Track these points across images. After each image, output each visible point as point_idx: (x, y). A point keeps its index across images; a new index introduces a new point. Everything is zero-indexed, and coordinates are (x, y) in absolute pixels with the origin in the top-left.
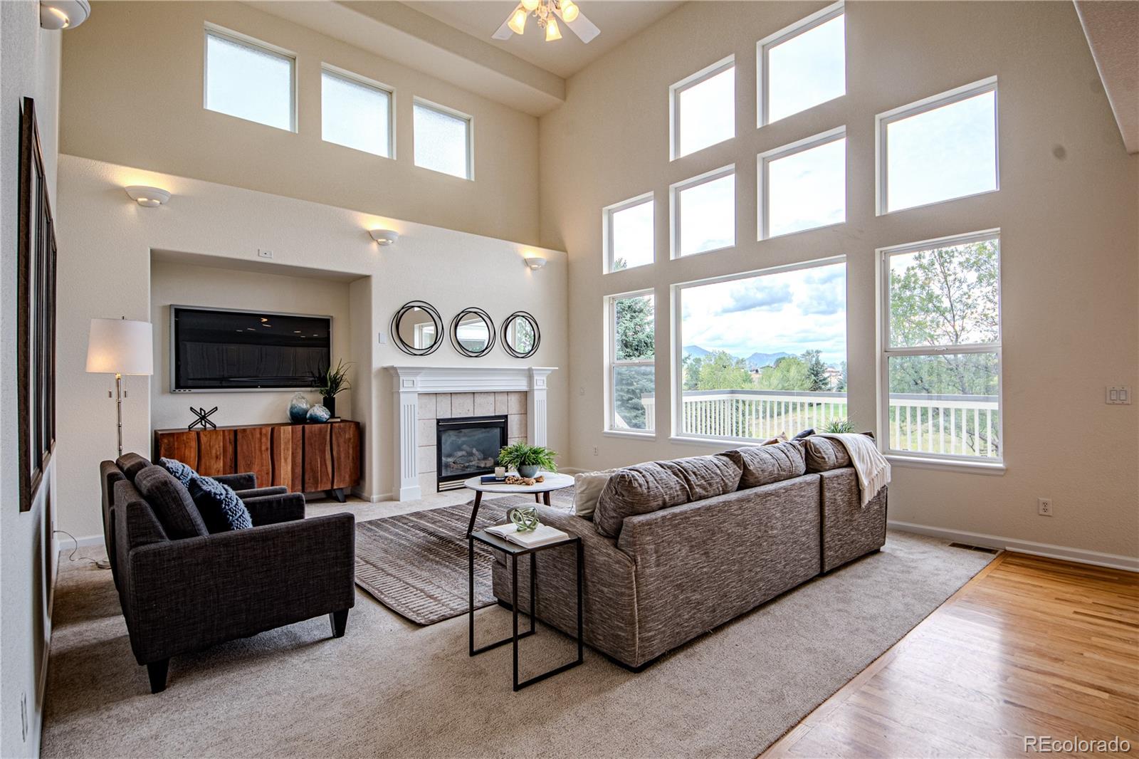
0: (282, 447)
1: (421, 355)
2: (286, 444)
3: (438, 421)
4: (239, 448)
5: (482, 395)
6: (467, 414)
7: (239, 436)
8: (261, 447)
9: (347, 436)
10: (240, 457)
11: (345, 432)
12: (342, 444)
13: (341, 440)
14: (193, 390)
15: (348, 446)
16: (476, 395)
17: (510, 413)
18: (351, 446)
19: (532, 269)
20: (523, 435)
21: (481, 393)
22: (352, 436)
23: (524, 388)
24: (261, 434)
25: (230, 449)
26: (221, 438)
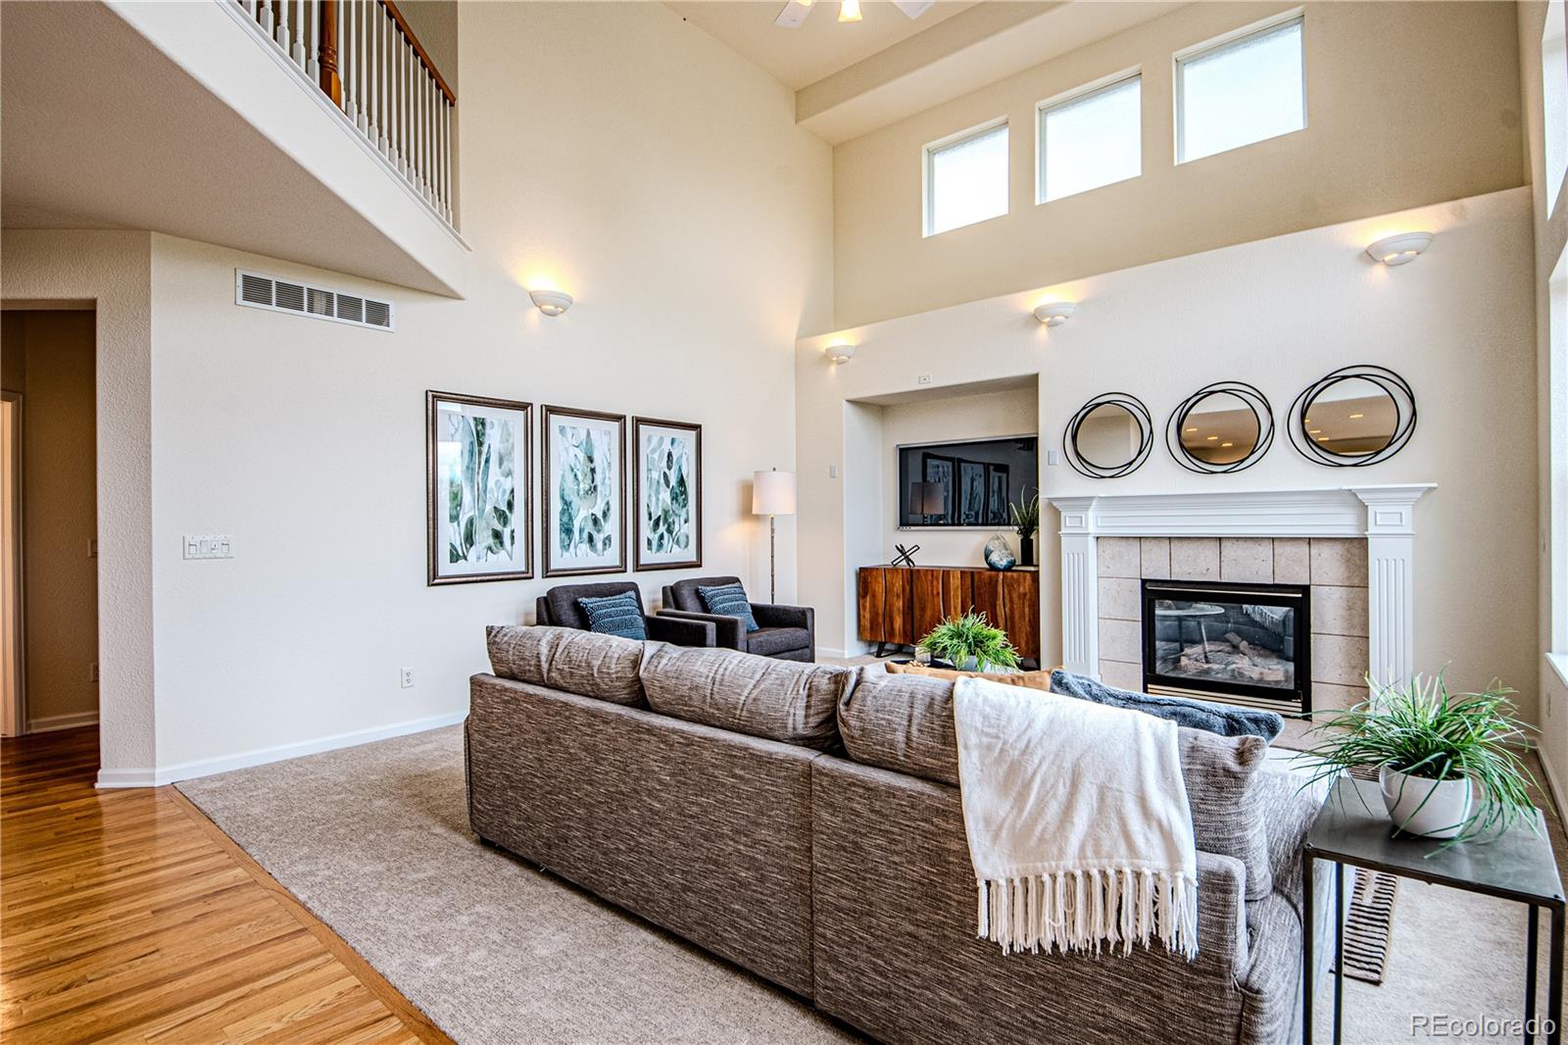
0: (952, 593)
1: (1112, 477)
2: (956, 590)
3: (1144, 582)
4: (914, 590)
5: (1241, 543)
6: (1205, 575)
7: (915, 576)
8: (932, 590)
9: (1021, 589)
10: (915, 599)
11: (1019, 585)
12: (1016, 599)
13: (1015, 596)
14: (913, 528)
15: (1024, 603)
16: (1224, 543)
17: (1313, 583)
18: (1027, 604)
19: (1389, 265)
20: (1355, 633)
21: (1238, 539)
22: (1027, 590)
23: (1351, 531)
24: (932, 576)
25: (908, 588)
26: (900, 576)
